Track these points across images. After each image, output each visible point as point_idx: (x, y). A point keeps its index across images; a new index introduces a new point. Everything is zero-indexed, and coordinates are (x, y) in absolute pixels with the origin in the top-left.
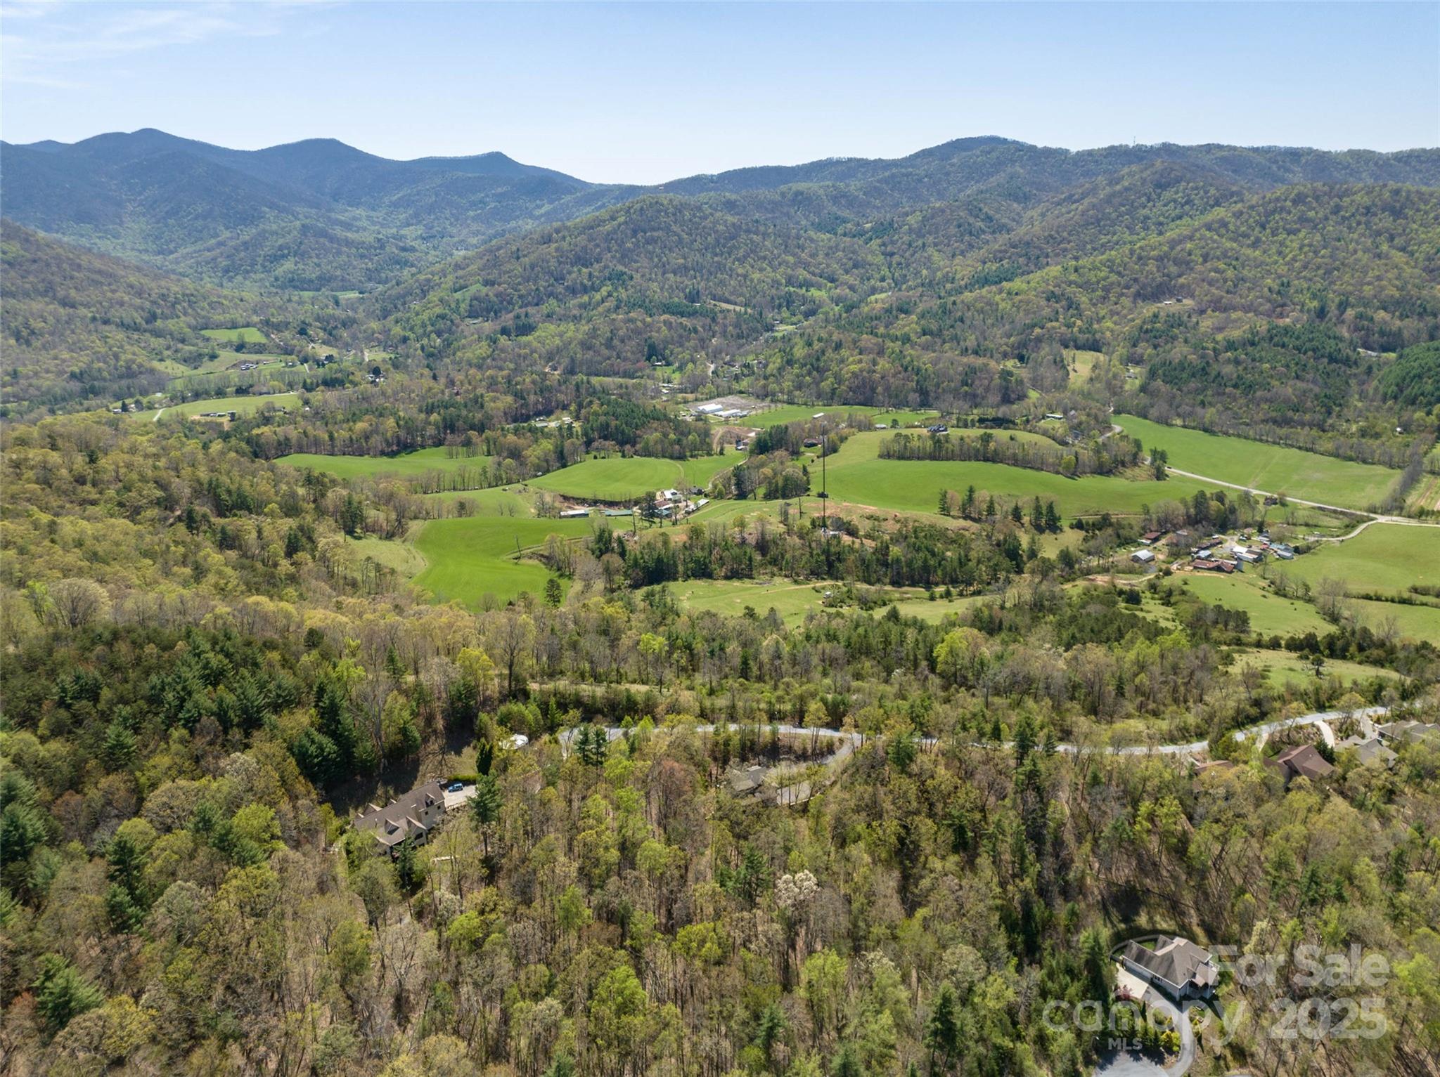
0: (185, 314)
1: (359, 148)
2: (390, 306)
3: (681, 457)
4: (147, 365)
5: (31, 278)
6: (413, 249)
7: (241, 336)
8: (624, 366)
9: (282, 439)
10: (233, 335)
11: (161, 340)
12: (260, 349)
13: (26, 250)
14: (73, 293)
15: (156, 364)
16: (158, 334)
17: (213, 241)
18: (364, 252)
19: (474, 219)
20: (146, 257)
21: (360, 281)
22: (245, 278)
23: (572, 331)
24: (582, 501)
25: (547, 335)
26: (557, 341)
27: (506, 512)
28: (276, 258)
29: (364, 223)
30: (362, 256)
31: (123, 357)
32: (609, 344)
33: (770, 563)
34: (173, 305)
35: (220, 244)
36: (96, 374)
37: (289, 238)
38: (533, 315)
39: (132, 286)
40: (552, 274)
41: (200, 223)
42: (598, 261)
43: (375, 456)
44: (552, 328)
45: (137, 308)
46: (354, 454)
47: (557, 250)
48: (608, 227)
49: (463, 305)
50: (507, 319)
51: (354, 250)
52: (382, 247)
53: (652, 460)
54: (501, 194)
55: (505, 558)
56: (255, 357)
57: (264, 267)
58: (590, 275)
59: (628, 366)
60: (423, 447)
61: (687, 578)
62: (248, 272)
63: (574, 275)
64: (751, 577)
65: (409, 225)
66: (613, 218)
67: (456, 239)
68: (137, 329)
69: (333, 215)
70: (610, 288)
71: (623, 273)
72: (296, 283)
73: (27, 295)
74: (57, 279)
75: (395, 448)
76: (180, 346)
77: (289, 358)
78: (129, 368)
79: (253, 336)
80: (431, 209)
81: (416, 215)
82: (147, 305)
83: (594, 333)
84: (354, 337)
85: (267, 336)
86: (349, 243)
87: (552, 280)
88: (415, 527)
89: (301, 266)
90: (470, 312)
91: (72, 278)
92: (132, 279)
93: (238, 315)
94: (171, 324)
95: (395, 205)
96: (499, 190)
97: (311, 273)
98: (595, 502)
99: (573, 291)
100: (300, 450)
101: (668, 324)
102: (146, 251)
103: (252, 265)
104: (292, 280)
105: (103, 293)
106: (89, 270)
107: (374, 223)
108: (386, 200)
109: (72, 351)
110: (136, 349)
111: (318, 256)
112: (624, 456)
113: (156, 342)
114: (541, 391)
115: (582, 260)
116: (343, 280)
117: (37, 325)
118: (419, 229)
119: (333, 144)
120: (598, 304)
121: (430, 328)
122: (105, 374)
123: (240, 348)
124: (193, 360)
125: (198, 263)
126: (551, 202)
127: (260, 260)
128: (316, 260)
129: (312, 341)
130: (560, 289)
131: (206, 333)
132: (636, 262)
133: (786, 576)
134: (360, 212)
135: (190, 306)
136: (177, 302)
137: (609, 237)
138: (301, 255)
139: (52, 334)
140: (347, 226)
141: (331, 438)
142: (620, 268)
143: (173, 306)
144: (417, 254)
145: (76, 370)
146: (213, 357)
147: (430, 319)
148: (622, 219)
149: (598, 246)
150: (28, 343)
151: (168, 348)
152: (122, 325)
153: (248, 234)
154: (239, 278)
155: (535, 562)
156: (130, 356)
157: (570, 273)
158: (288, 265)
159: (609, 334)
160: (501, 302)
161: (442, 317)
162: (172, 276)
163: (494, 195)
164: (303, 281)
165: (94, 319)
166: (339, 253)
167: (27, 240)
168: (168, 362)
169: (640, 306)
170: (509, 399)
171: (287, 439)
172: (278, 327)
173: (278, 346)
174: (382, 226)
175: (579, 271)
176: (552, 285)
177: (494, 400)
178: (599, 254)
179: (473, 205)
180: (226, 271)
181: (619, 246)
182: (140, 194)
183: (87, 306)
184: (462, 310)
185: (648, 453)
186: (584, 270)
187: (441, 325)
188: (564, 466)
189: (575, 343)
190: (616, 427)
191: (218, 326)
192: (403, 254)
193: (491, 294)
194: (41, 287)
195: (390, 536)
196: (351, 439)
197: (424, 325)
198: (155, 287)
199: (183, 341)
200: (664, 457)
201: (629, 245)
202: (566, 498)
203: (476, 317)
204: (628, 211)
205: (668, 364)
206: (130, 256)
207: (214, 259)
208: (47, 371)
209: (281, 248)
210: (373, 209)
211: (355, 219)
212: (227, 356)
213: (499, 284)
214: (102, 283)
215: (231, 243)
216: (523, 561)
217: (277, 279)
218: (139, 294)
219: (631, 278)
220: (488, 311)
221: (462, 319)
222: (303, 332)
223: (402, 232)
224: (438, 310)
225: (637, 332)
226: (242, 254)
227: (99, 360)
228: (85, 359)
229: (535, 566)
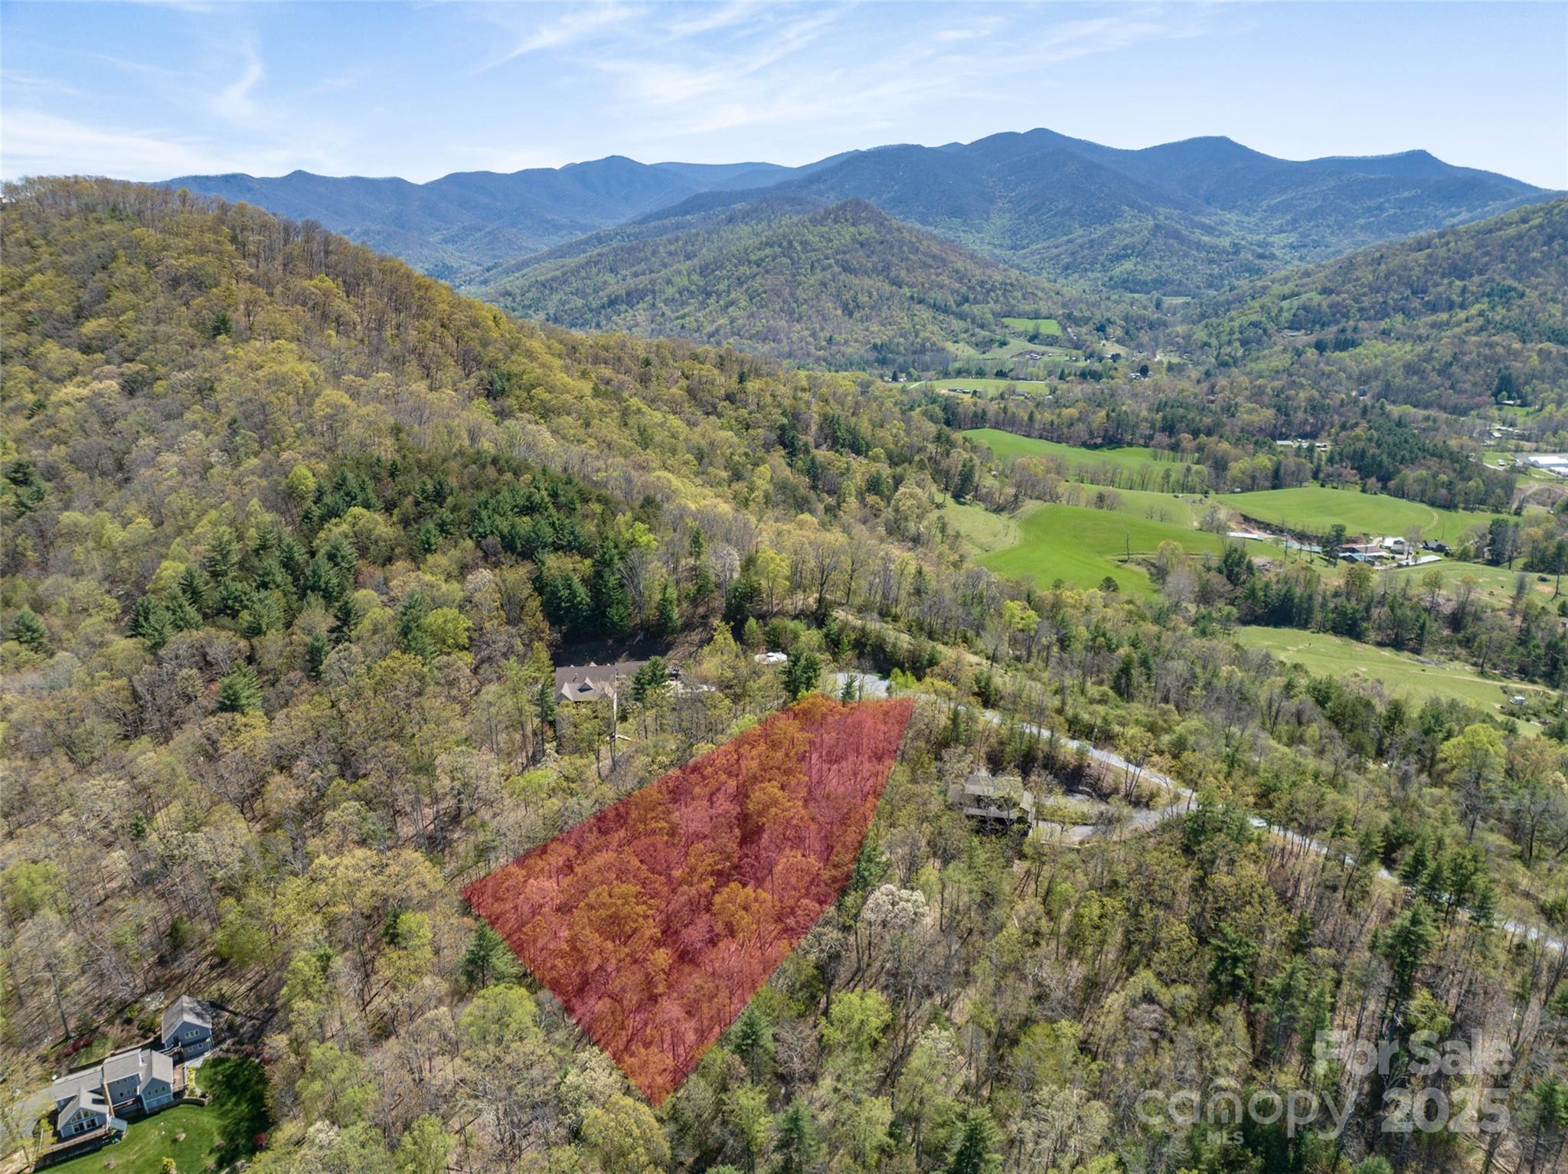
0: (996, 301)
1: (1250, 147)
2: (1210, 311)
3: (1449, 506)
4: (940, 344)
5: (875, 259)
6: (1272, 257)
7: (1037, 328)
8: (1453, 398)
9: (980, 411)
10: (1029, 325)
11: (961, 323)
12: (1052, 341)
13: (878, 232)
14: (903, 273)
15: (950, 346)
16: (962, 317)
17: (1065, 238)
18: (1214, 256)
19: (1363, 228)
20: (997, 252)
21: (1198, 287)
22: (1081, 277)
23: (1403, 351)
24: (1265, 527)
25: (1373, 352)
26: (1378, 362)
27: (1157, 517)
28: (1117, 258)
29: (1230, 228)
30: (1211, 261)
31: (922, 334)
32: (1444, 371)
33: (1460, 643)
34: (987, 290)
35: (1071, 241)
36: (893, 347)
37: (1137, 238)
38: (1364, 331)
39: (957, 272)
40: (1411, 287)
41: (1058, 219)
42: (1481, 272)
43: (1074, 446)
44: (1380, 346)
45: (953, 292)
46: (1051, 440)
47: (1430, 256)
48: (1512, 231)
49: (1285, 314)
50: (1330, 333)
51: (1203, 254)
52: (1236, 253)
53: (1403, 503)
54: (1406, 200)
55: (1109, 557)
56: (1043, 348)
57: (1103, 266)
58: (1464, 290)
59: (1463, 401)
60: (1130, 445)
61: (1322, 629)
62: (1086, 270)
63: (1440, 289)
64: (1417, 651)
65: (1281, 232)
66: (1524, 221)
67: (1332, 250)
68: (946, 310)
69: (1197, 218)
70: (1485, 307)
71: (1511, 289)
72: (1130, 284)
73: (866, 273)
74: (895, 260)
75: (1099, 441)
76: (977, 330)
77: (1075, 352)
78: (923, 345)
79: (1050, 328)
80: (1313, 215)
81: (1294, 221)
82: (964, 289)
83: (1428, 357)
84: (1156, 340)
85: (1064, 329)
86: (1199, 246)
87: (1408, 292)
88: (1030, 506)
89: (1139, 267)
90: (1292, 322)
91: (907, 259)
92: (959, 265)
93: (1044, 307)
94: (976, 309)
95: (1272, 210)
96: (1406, 194)
97: (1148, 274)
98: (1278, 530)
99: (1433, 308)
100: (996, 426)
101: (1544, 355)
102: (1001, 245)
103: (1092, 264)
104: (1126, 281)
105: (928, 276)
106: (925, 254)
107: (1242, 228)
108: (1264, 204)
109: (884, 325)
110: (936, 329)
111: (1161, 258)
112: (1364, 491)
113: (957, 324)
114: (1314, 408)
115: (1459, 270)
116: (1180, 284)
117: (863, 298)
118: (1293, 238)
119: (1223, 142)
120: (1459, 324)
121: (1237, 336)
122: (901, 348)
123: (1033, 338)
124: (984, 345)
125: (1043, 259)
126: (1469, 210)
127: (1101, 258)
128: (1157, 262)
129: (1107, 339)
130: (1416, 303)
131: (1007, 321)
132: (1538, 276)
133: (1475, 664)
134: (1232, 217)
135: (1004, 295)
136: (993, 289)
137: (1507, 244)
138: (1144, 255)
139: (872, 308)
140: (1209, 230)
141: (1031, 418)
142: (1511, 282)
143: (988, 292)
144: (1275, 262)
145: (879, 342)
146: (1003, 344)
147: (1241, 326)
148: (1536, 222)
149: (1487, 254)
150: (851, 315)
151: (966, 331)
152: (935, 307)
153: (1099, 232)
154: (1076, 276)
155: (1143, 570)
156: (927, 334)
157: (1436, 285)
158: (1128, 265)
159: (1449, 359)
160: (1334, 315)
161: (1255, 325)
162: (1001, 266)
163: (1396, 199)
164: (1136, 282)
165: (912, 298)
166: (1186, 256)
167: (881, 224)
168: (961, 345)
169: (1514, 330)
170: (1270, 413)
171: (984, 412)
172: (1078, 322)
173: (1070, 340)
174: (1251, 231)
175: (1451, 284)
176: (1407, 299)
177: (1250, 412)
178: (1486, 264)
179: (1368, 211)
180: (1066, 268)
181: (1520, 255)
182: (1013, 190)
183: (911, 286)
184: (1282, 319)
185: (1401, 493)
186: (1458, 283)
187: (1250, 333)
188: (1274, 487)
189: (1399, 364)
190: (1373, 456)
191: (1020, 316)
192: (1257, 262)
193: (1324, 304)
194: (880, 266)
195: (999, 510)
196: (1052, 424)
197: (1232, 333)
198: (977, 273)
199: (982, 327)
200: (1422, 501)
201: (1535, 255)
202: (1247, 519)
203: (1298, 330)
204: (1549, 212)
205: (1523, 405)
206: (984, 251)
207: (1058, 256)
208: (856, 341)
209: (1125, 248)
210: (1247, 214)
211: (1223, 223)
212: (1018, 345)
213: (1338, 294)
214: (931, 267)
215: (1080, 241)
216: (1127, 566)
217: (1111, 279)
218: (960, 280)
219: (1522, 296)
220: (1314, 322)
221: (1279, 331)
222: (1101, 329)
223: (1271, 239)
224: (1254, 318)
225: (1493, 360)
226: (1086, 252)
227: (901, 336)
228: (891, 333)
229: (1136, 573)
